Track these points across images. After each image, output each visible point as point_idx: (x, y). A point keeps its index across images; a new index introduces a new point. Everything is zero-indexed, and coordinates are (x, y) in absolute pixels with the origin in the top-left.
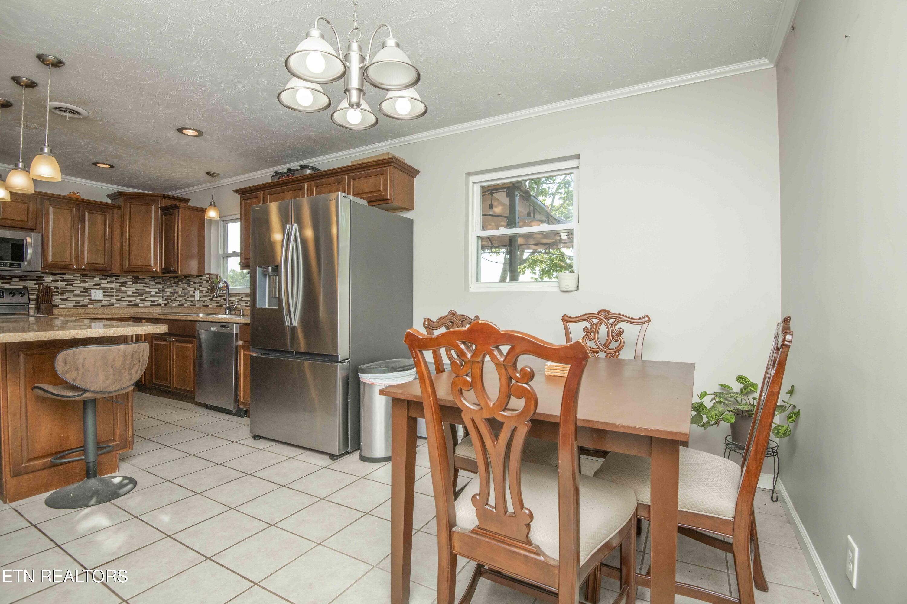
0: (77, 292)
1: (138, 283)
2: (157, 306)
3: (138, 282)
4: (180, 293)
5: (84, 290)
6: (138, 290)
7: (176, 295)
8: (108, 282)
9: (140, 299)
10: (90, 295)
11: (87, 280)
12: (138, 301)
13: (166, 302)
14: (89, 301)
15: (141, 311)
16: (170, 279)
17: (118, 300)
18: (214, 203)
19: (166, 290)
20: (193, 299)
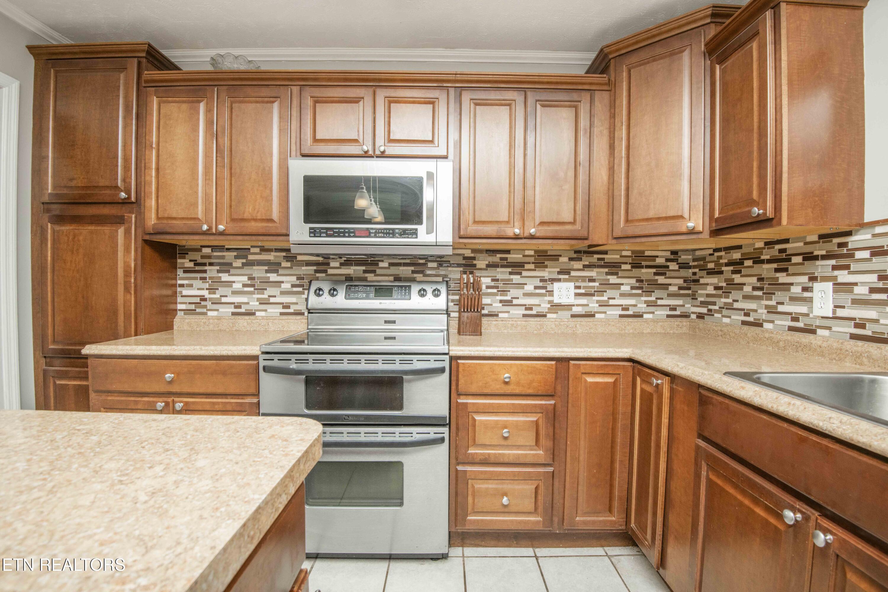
0: (529, 288)
1: (642, 267)
2: (679, 319)
3: (644, 263)
4: (747, 289)
5: (541, 284)
6: (642, 281)
7: (736, 294)
8: (585, 266)
9: (646, 302)
10: (551, 293)
11: (546, 263)
12: (642, 307)
13: (704, 310)
14: (549, 306)
15: (649, 331)
16: (716, 254)
17: (602, 304)
19: (702, 281)
20: (803, 309)
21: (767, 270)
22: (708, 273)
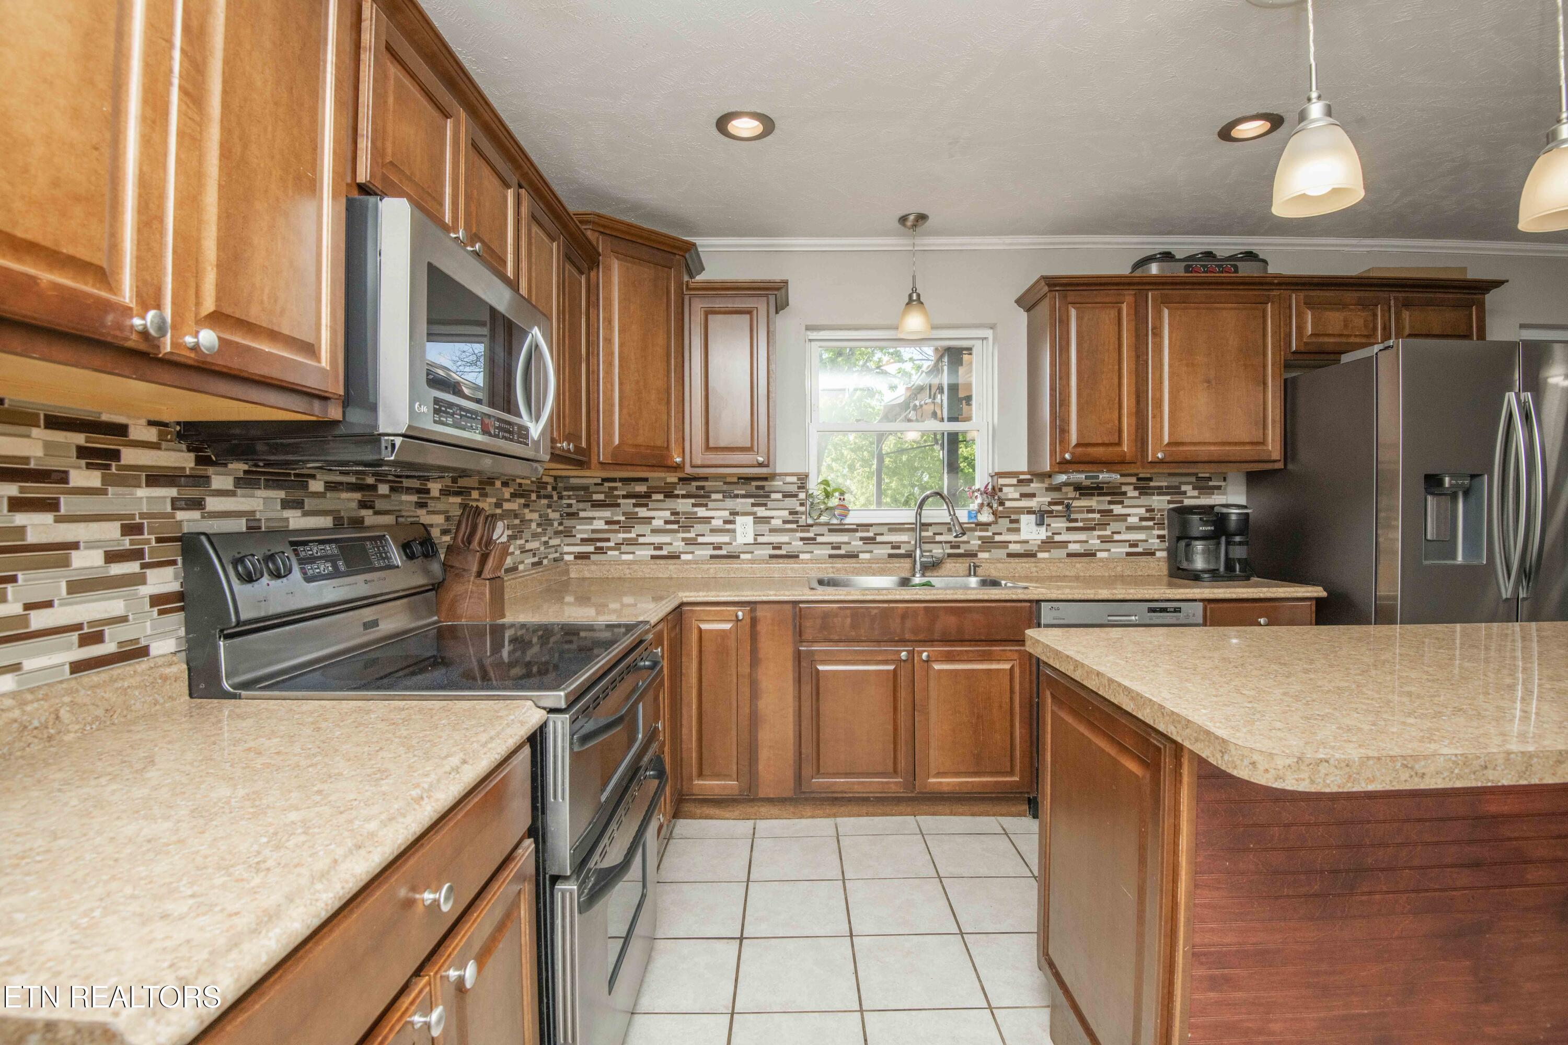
1: (541, 497)
3: (542, 493)
6: (541, 516)
7: (640, 529)
9: (544, 543)
12: (542, 550)
13: (591, 549)
16: (607, 485)
18: (919, 296)
19: (583, 514)
20: (725, 539)
21: (683, 505)
22: (593, 506)
